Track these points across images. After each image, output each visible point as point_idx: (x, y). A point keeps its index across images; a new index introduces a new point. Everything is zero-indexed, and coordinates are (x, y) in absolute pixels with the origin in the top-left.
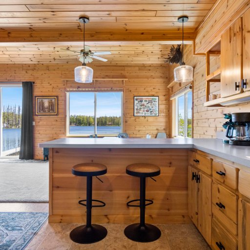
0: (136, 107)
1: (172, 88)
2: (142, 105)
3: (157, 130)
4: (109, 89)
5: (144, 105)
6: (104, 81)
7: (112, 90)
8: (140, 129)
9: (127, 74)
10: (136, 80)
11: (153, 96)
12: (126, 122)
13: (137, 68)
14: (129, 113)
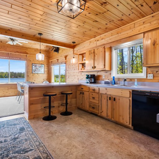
0: (33, 69)
1: (52, 61)
2: (36, 68)
3: (44, 80)
4: (19, 59)
5: (37, 68)
6: (16, 54)
7: (20, 59)
8: (36, 79)
9: (29, 52)
10: (33, 56)
11: (42, 64)
12: (28, 76)
13: (34, 50)
14: (30, 72)
